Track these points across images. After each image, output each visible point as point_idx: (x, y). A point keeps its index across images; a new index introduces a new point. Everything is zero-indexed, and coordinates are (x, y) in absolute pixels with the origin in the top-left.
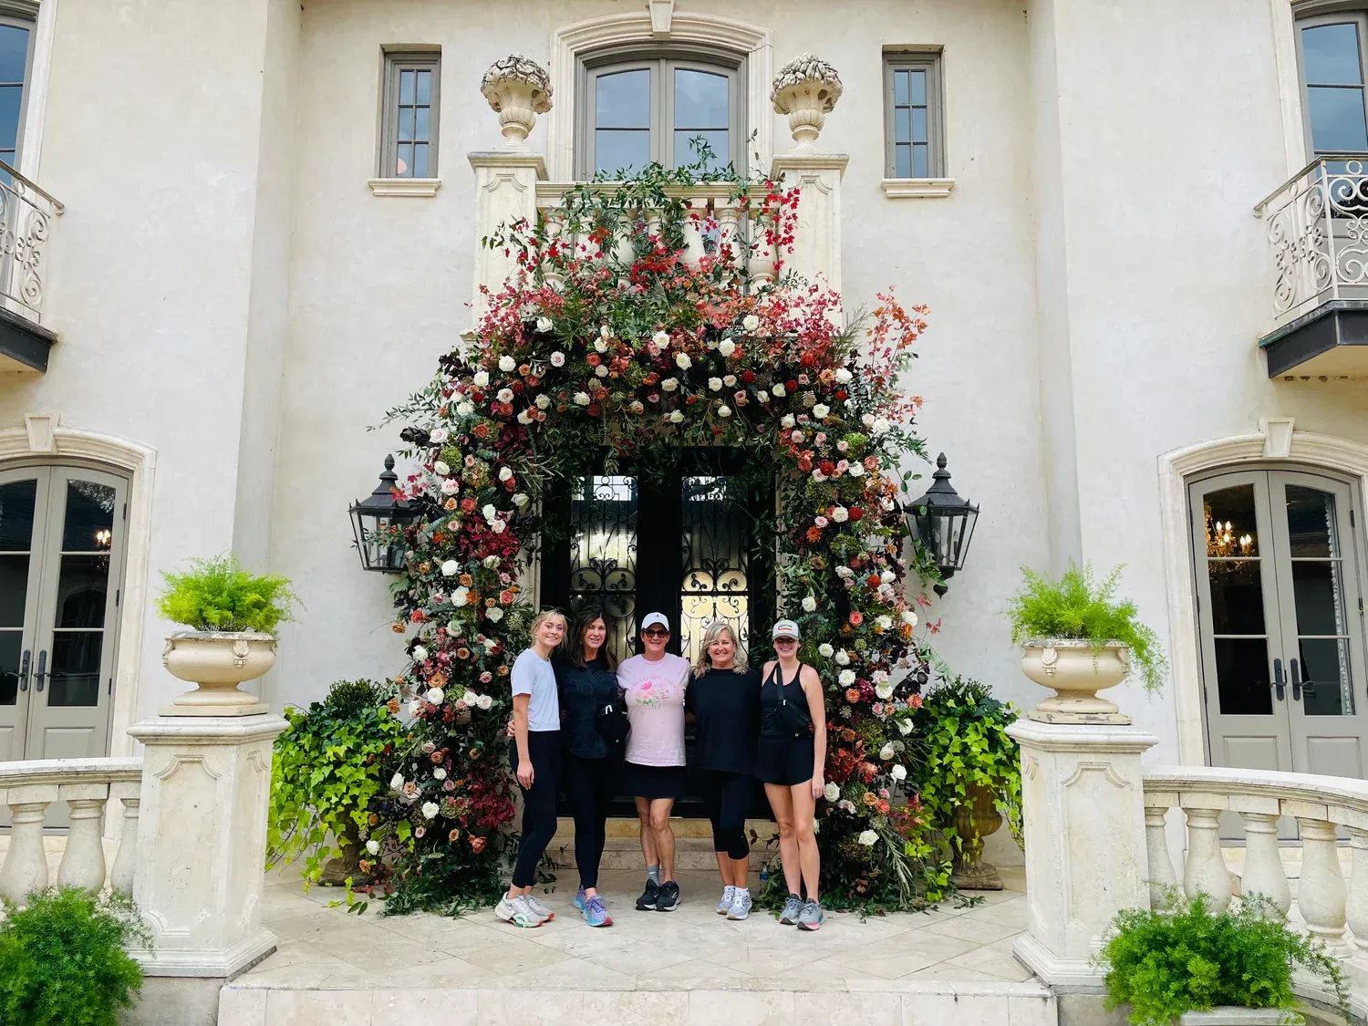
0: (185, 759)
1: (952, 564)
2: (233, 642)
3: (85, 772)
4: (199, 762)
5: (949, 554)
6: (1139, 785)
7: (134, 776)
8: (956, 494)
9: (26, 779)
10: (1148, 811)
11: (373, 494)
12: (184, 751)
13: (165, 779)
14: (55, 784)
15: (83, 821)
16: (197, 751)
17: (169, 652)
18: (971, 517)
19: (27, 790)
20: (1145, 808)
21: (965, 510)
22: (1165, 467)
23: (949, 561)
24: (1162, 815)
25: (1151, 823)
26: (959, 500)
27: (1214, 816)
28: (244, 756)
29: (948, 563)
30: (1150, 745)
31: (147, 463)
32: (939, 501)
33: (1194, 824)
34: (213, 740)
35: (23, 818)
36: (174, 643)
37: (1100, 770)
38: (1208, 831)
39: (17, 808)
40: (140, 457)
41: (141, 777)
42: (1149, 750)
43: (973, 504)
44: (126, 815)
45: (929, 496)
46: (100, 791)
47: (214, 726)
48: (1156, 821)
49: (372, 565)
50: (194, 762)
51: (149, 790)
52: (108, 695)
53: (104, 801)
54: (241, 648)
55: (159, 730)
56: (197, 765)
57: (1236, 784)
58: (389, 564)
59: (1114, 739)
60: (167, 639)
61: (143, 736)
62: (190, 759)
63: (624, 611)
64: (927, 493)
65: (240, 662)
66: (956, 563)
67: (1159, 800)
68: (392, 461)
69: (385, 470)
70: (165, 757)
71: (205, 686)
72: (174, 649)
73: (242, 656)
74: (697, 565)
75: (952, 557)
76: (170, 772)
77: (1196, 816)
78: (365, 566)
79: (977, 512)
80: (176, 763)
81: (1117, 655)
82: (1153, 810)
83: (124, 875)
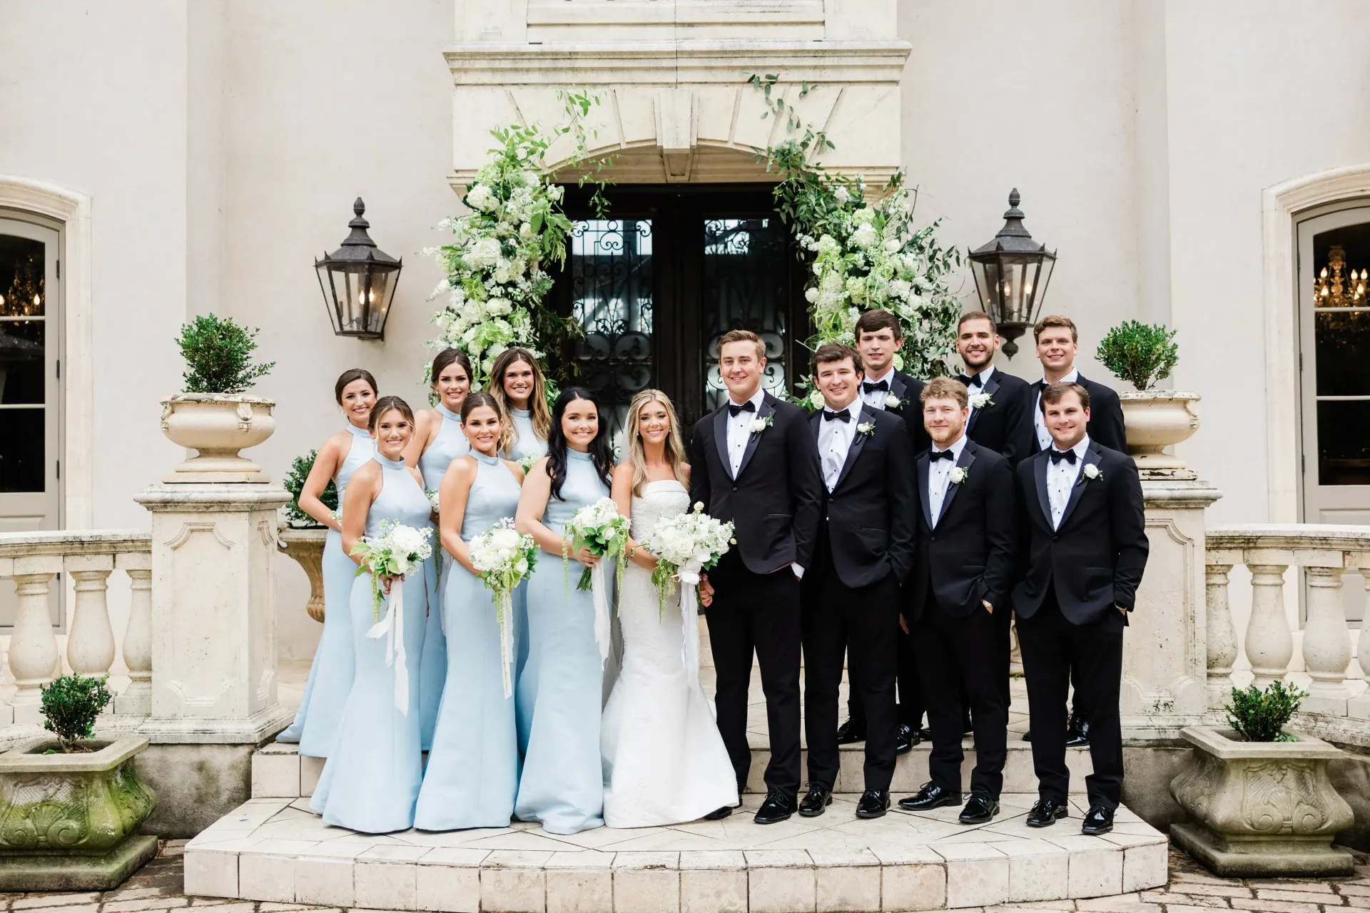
0: (196, 527)
1: (1023, 320)
2: (236, 404)
3: (90, 543)
4: (211, 530)
5: (1020, 310)
6: (1201, 543)
7: (143, 546)
8: (1030, 237)
9: (32, 549)
10: (1210, 569)
11: (342, 245)
12: (194, 518)
13: (175, 549)
14: (59, 555)
15: (90, 594)
16: (207, 519)
17: (169, 415)
18: (1046, 265)
19: (34, 560)
20: (1207, 566)
21: (1040, 256)
22: (1271, 203)
23: (1020, 316)
24: (1225, 574)
25: (1211, 582)
26: (1034, 244)
27: (1278, 572)
28: (255, 525)
29: (1019, 319)
30: (1214, 500)
31: (83, 210)
32: (1009, 245)
33: (1258, 581)
34: (223, 506)
35: (29, 589)
36: (173, 405)
37: (1162, 527)
38: (1273, 588)
39: (23, 580)
40: (75, 203)
41: (151, 546)
42: (1213, 504)
43: (1049, 249)
44: (134, 587)
45: (998, 239)
46: (103, 562)
47: (225, 492)
48: (1217, 579)
49: (347, 328)
50: (204, 530)
51: (159, 559)
52: (57, 480)
53: (108, 573)
54: (244, 411)
55: (168, 497)
56: (208, 534)
57: (1301, 538)
58: (365, 327)
59: (1177, 494)
60: (163, 403)
61: (150, 502)
62: (201, 527)
63: (638, 383)
64: (997, 237)
65: (245, 426)
66: (1028, 319)
67: (1223, 557)
68: (363, 205)
69: (355, 216)
70: (174, 524)
71: (205, 452)
72: (173, 412)
73: (247, 420)
74: (724, 326)
75: (1024, 312)
76: (180, 541)
77: (1260, 573)
78: (338, 329)
79: (1054, 259)
80: (186, 532)
81: (1185, 407)
82: (1216, 568)
83: (137, 648)
